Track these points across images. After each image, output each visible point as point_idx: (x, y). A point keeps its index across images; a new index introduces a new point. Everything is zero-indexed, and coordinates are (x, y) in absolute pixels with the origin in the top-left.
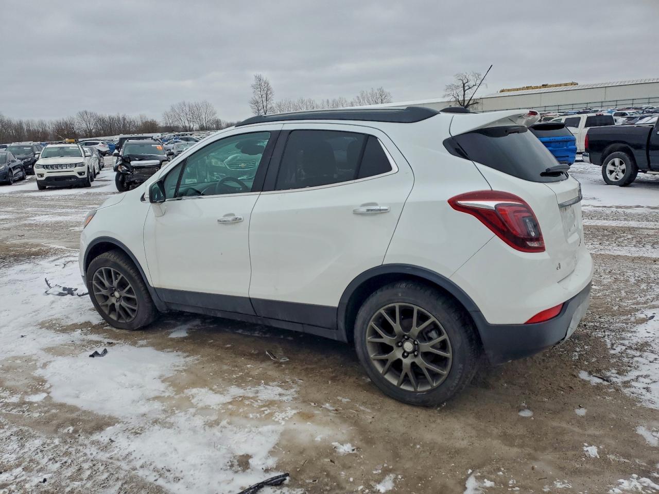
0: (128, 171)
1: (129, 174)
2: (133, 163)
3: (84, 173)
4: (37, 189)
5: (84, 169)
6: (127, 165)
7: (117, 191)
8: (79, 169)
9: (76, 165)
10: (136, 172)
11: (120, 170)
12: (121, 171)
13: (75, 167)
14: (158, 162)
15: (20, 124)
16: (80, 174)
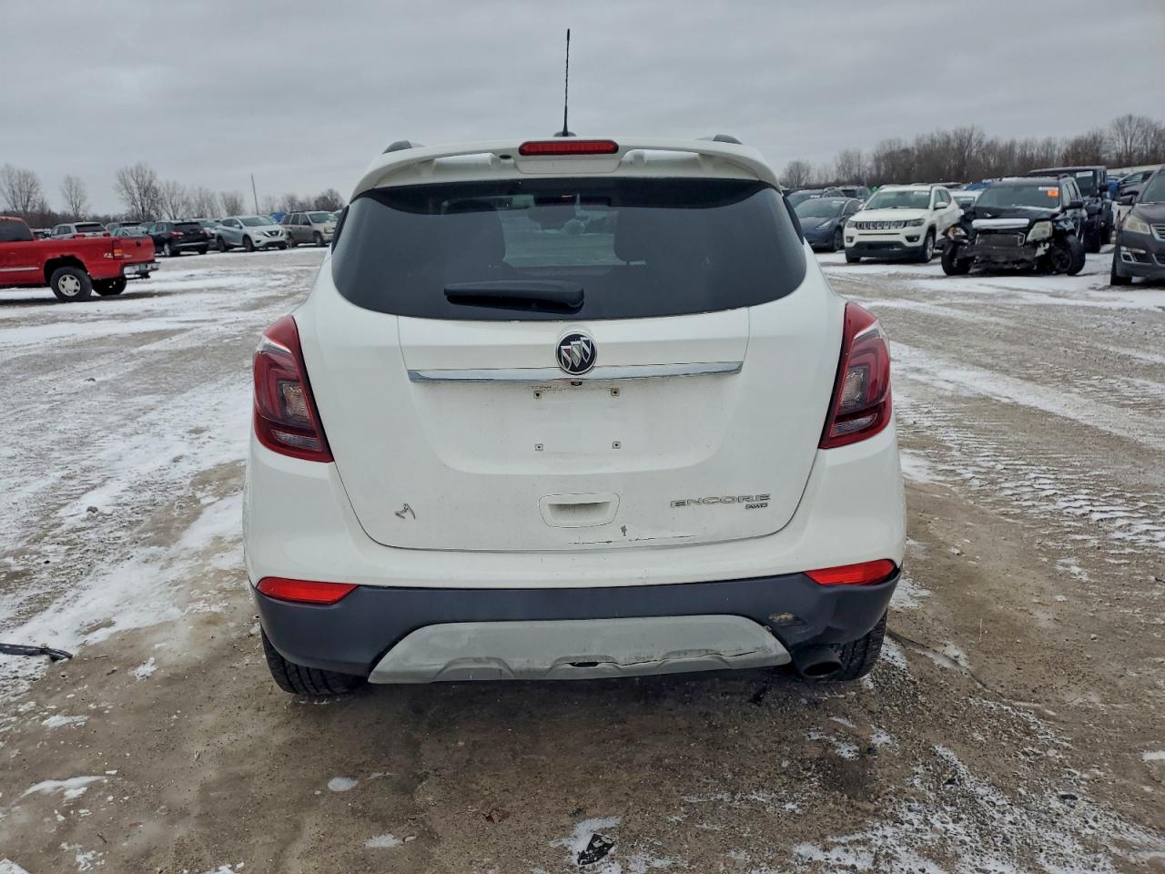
0: (965, 237)
1: (965, 244)
2: (977, 223)
3: (918, 237)
4: (845, 261)
5: (921, 231)
6: (967, 226)
7: (943, 273)
8: (910, 230)
9: (905, 223)
10: (981, 241)
11: (950, 235)
12: (952, 238)
13: (905, 226)
14: (1026, 221)
15: (1011, 147)
16: (910, 239)
